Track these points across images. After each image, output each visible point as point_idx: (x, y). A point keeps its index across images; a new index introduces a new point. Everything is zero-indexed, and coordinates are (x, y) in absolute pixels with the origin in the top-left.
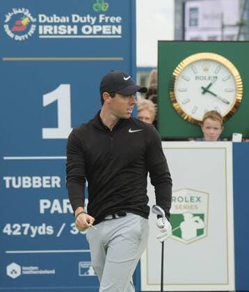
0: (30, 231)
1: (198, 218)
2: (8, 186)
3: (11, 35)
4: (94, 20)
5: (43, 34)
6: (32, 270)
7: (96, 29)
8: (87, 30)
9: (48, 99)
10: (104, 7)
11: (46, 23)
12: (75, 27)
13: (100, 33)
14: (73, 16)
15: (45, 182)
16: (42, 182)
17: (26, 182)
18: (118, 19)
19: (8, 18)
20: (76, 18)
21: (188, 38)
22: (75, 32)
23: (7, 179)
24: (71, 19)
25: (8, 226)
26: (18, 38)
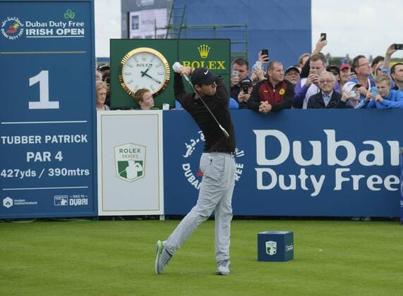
0: (19, 174)
1: (138, 164)
2: (4, 143)
3: (6, 36)
4: (64, 25)
5: (29, 35)
6: (21, 202)
7: (67, 31)
8: (60, 32)
9: (32, 81)
10: (72, 15)
11: (31, 28)
12: (52, 30)
13: (69, 34)
14: (50, 22)
15: (30, 140)
16: (28, 140)
17: (17, 140)
18: (82, 24)
19: (4, 24)
20: (52, 24)
21: (131, 37)
22: (52, 34)
23: (4, 138)
24: (48, 24)
25: (4, 171)
26: (11, 38)
